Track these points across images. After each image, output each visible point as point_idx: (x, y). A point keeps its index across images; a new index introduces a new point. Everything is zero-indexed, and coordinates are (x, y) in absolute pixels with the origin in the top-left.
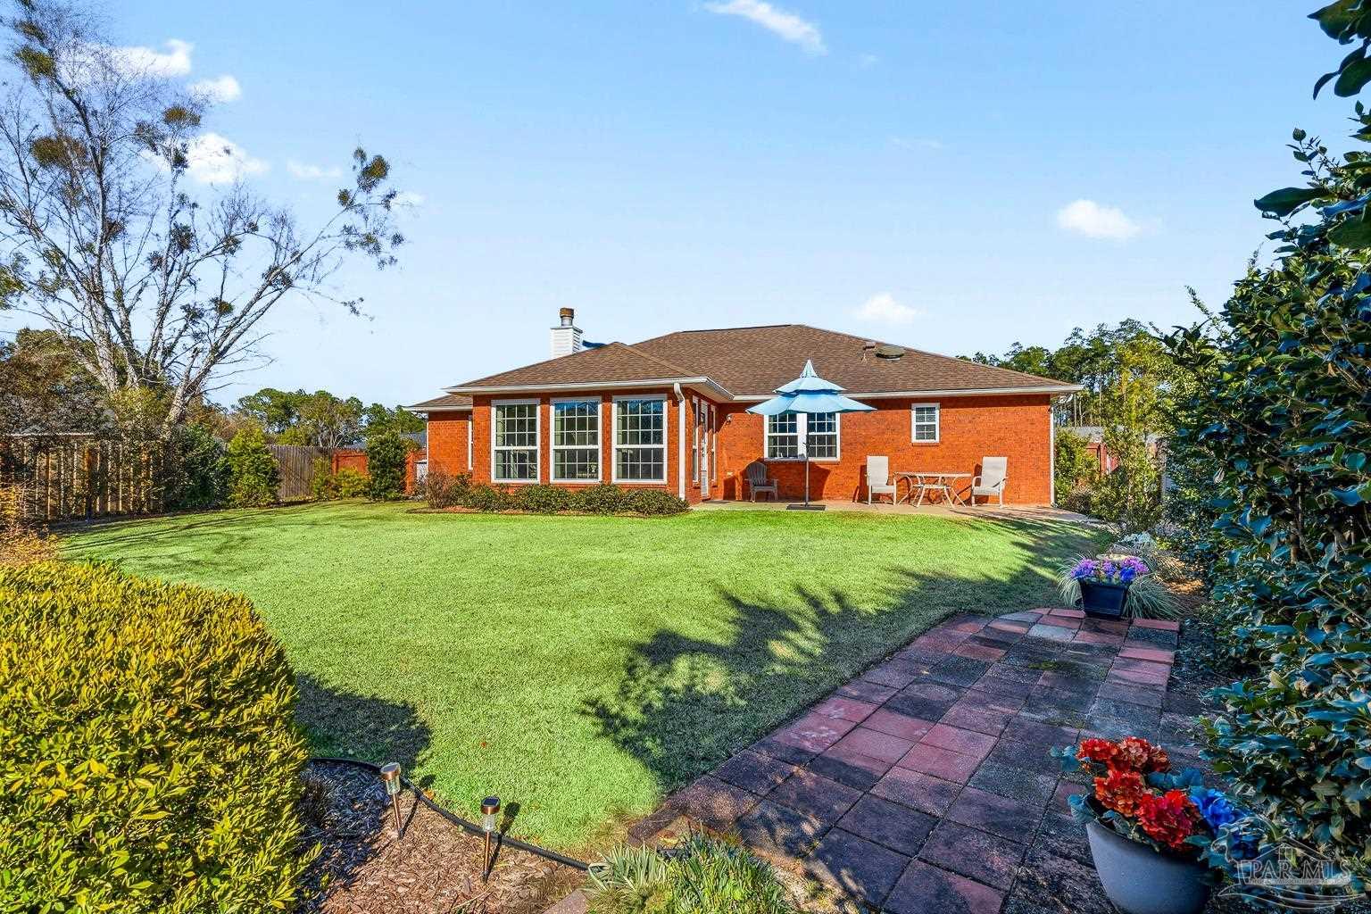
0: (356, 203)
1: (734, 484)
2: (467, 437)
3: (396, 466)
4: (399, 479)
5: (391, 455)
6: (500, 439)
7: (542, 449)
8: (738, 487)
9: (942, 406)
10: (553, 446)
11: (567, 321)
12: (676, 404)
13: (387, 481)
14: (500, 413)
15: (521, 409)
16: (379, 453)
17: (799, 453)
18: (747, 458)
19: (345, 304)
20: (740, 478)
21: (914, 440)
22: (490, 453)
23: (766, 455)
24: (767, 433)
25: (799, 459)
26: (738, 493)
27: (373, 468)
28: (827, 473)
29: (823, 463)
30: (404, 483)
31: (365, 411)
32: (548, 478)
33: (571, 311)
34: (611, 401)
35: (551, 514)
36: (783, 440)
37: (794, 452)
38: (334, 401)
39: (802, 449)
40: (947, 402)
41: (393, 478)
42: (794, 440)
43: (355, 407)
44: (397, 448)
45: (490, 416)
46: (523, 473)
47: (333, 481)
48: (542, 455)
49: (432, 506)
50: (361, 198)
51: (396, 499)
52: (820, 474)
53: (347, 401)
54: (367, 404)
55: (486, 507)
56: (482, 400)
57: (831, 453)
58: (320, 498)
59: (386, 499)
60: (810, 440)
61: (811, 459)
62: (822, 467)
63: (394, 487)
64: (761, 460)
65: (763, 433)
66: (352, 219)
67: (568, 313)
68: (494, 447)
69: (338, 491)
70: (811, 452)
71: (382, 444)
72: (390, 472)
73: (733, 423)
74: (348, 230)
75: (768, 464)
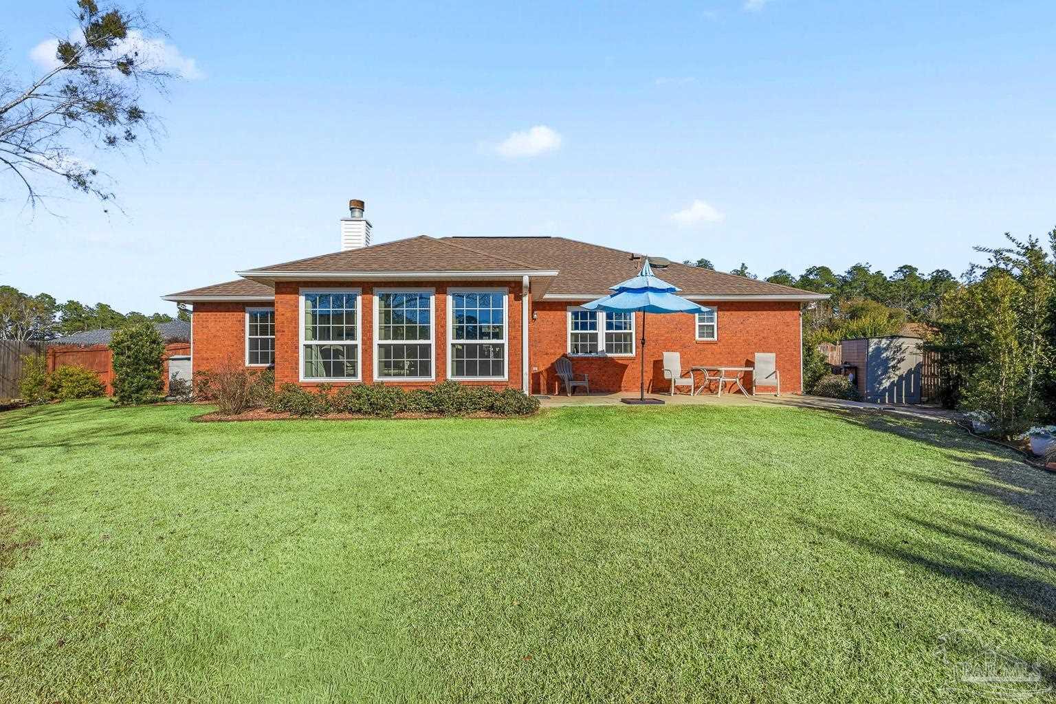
0: (82, 61)
1: (539, 379)
2: (243, 331)
3: (151, 363)
4: (156, 378)
5: (146, 350)
6: (310, 333)
7: (364, 343)
8: (543, 381)
9: (719, 309)
10: (376, 340)
11: (357, 213)
12: (519, 298)
13: (140, 379)
14: (309, 302)
15: (338, 299)
16: (129, 348)
17: (600, 349)
18: (551, 354)
19: (68, 176)
20: (545, 374)
21: (697, 338)
22: (297, 348)
23: (569, 350)
24: (570, 331)
25: (599, 355)
26: (543, 386)
27: (122, 365)
28: (625, 367)
29: (622, 359)
30: (162, 383)
31: (58, 308)
32: (371, 376)
33: (362, 203)
34: (445, 293)
35: (388, 417)
36: (584, 337)
37: (594, 348)
38: (22, 297)
39: (602, 345)
40: (723, 306)
41: (149, 378)
42: (594, 337)
43: (46, 303)
44: (154, 342)
45: (297, 306)
46: (339, 370)
47: (49, 379)
48: (364, 351)
49: (225, 412)
50: (87, 57)
51: (153, 402)
52: (619, 369)
53: (37, 297)
54: (61, 300)
55: (304, 413)
56: (287, 287)
57: (627, 349)
58: (33, 401)
59: (139, 402)
60: (609, 337)
61: (609, 355)
62: (620, 362)
63: (150, 387)
64: (565, 356)
65: (566, 329)
66: (76, 77)
67: (358, 205)
68: (302, 341)
69: (56, 392)
70: (609, 348)
71: (131, 337)
72: (144, 371)
73: (538, 320)
74: (71, 90)
75: (572, 359)
